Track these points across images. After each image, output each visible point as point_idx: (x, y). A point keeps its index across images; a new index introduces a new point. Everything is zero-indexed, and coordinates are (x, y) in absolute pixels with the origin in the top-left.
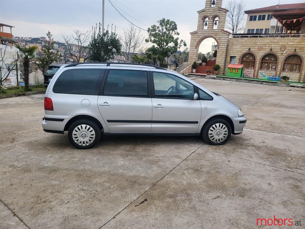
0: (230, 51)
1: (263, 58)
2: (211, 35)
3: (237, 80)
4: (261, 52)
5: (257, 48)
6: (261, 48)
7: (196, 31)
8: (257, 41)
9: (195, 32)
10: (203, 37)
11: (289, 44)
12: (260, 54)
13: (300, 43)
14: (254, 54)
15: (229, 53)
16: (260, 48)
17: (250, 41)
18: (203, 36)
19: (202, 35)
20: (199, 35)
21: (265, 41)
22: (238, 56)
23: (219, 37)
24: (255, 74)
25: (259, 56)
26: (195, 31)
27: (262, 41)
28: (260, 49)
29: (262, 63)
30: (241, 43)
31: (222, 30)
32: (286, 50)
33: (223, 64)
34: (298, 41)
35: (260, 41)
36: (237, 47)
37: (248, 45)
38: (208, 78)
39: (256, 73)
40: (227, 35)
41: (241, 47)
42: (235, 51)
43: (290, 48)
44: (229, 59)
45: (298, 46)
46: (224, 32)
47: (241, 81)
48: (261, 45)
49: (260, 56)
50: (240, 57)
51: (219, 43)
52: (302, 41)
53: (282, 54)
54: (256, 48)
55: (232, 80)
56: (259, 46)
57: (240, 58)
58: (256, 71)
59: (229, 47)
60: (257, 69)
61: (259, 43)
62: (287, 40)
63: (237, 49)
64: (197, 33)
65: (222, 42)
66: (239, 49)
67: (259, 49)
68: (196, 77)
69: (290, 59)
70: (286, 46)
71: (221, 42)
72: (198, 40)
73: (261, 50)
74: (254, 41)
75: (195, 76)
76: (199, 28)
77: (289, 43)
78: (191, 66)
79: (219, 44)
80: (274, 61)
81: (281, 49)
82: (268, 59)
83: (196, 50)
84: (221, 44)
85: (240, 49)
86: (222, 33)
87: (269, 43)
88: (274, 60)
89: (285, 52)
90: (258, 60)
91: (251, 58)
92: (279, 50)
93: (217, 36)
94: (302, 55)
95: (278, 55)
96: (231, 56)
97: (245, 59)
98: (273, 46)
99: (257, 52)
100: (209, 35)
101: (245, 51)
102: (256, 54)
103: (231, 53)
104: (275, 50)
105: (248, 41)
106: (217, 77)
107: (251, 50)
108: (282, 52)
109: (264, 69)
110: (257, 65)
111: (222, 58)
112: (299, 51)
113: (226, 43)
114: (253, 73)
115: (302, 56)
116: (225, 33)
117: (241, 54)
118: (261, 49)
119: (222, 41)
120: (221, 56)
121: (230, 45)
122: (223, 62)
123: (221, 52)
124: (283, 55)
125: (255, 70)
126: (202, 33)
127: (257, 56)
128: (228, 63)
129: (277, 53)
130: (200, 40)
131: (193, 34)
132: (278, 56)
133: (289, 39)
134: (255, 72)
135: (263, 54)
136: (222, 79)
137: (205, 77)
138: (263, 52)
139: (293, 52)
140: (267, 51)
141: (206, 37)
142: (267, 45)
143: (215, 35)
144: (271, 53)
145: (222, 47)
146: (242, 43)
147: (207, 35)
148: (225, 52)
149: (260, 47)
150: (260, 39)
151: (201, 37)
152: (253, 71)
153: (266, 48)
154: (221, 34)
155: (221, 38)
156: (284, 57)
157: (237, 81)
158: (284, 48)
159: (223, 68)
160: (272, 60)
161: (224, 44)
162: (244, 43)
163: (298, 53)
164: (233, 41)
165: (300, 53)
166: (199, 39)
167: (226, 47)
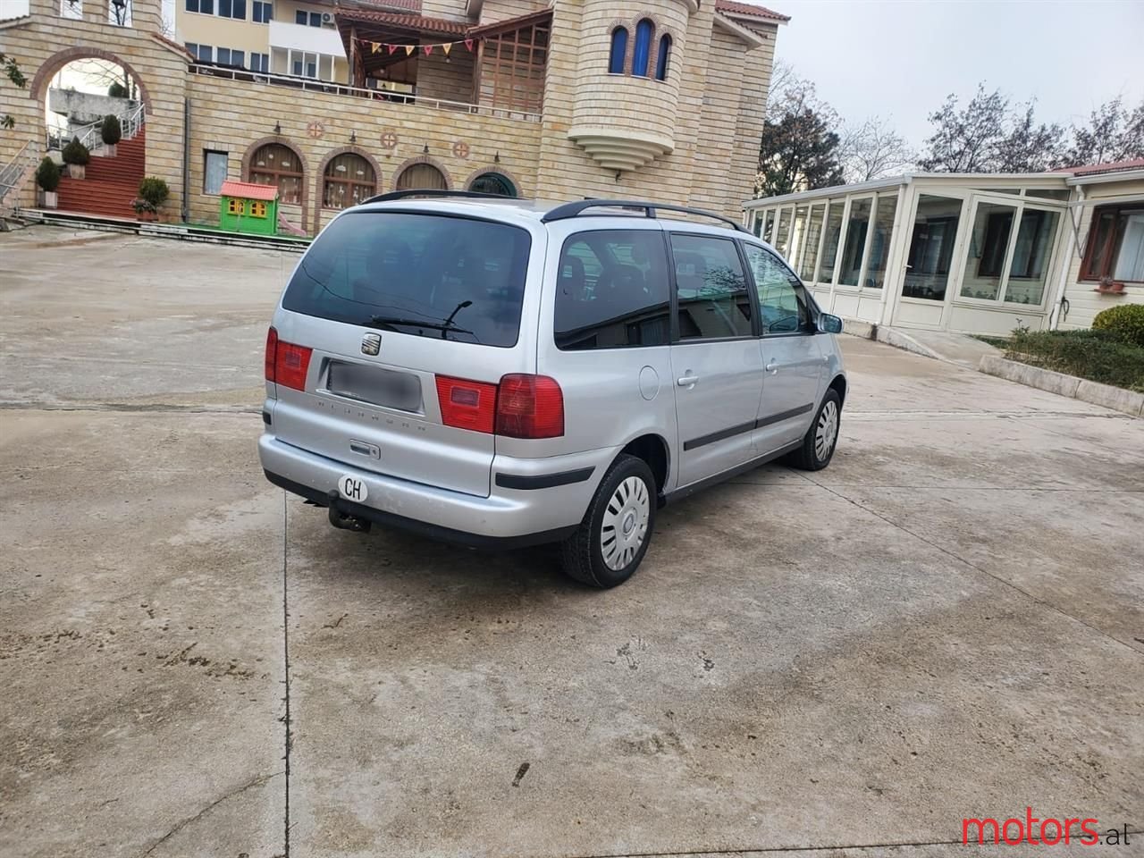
0: (201, 128)
1: (329, 168)
2: (108, 48)
3: (278, 246)
4: (319, 143)
5: (305, 126)
6: (319, 128)
7: (25, 17)
8: (301, 102)
9: (21, 22)
10: (68, 50)
11: (404, 128)
12: (316, 150)
13: (437, 128)
14: (295, 150)
15: (199, 136)
16: (313, 127)
17: (276, 98)
18: (63, 49)
19: (59, 40)
20: (43, 37)
21: (328, 106)
22: (238, 151)
23: (143, 61)
24: (307, 223)
25: (315, 156)
26: (18, 19)
27: (319, 104)
28: (316, 131)
29: (327, 184)
30: (241, 101)
31: (156, 37)
32: (399, 146)
33: (180, 180)
34: (430, 119)
35: (313, 104)
36: (227, 115)
37: (270, 113)
38: (155, 234)
39: (311, 220)
40: (182, 60)
41: (244, 117)
42: (221, 130)
43: (410, 141)
44: (198, 158)
45: (432, 135)
46: (167, 46)
47: (292, 249)
48: (319, 120)
49: (319, 159)
50: (245, 154)
51: (149, 89)
52: (441, 121)
53: (388, 157)
54: (299, 125)
55: (257, 245)
56: (310, 122)
57: (244, 158)
58: (311, 212)
59: (195, 111)
60: (312, 204)
61: (309, 111)
62: (397, 113)
63: (226, 123)
64: (33, 28)
65: (163, 88)
66: (235, 124)
67: (313, 133)
68: (92, 227)
69: (411, 176)
70: (396, 133)
71: (157, 88)
72: (41, 63)
73: (318, 138)
74: (292, 101)
75: (86, 226)
76: (39, 6)
77: (406, 124)
78: (33, 179)
79: (147, 91)
80: (365, 180)
81: (382, 140)
82: (344, 170)
83: (34, 104)
84: (161, 96)
85: (241, 125)
86: (158, 47)
87: (343, 116)
88: (363, 178)
89: (395, 152)
90: (314, 173)
91: (286, 164)
92: (378, 144)
93: (134, 59)
94: (446, 166)
95: (376, 158)
96: (206, 147)
97: (262, 163)
98: (358, 125)
99: (305, 141)
100: (97, 45)
101: (261, 136)
102: (303, 149)
103: (206, 137)
104: (365, 142)
105: (268, 96)
106: (189, 231)
107: (283, 131)
108: (387, 152)
109: (337, 205)
110: (312, 189)
111: (171, 155)
112: (437, 152)
113: (178, 91)
114: (299, 219)
115: (446, 170)
116: (169, 51)
117: (248, 142)
118: (318, 133)
119: (159, 80)
120: (165, 145)
121: (199, 103)
122: (180, 172)
123: (165, 130)
124: (392, 160)
125: (305, 209)
126: (58, 31)
127: (309, 157)
128: (195, 176)
129: (374, 152)
130: (49, 60)
131: (11, 28)
132: (377, 163)
133: (404, 110)
134: (307, 215)
135: (326, 151)
136: (216, 241)
137: (137, 232)
138: (327, 144)
139: (419, 155)
140: (341, 143)
141: (79, 54)
142: (338, 122)
143: (123, 50)
144: (353, 151)
145: (164, 105)
146: (246, 102)
147: (85, 44)
148: (181, 132)
149: (316, 124)
150: (311, 96)
151: (56, 50)
152: (299, 210)
153: (337, 130)
154: (155, 54)
155: (157, 70)
156: (395, 168)
157: (280, 248)
158: (392, 138)
159: (180, 196)
160: (357, 175)
161: (174, 98)
162: (253, 103)
163: (433, 161)
164: (207, 90)
165: (438, 159)
166: (48, 57)
167: (182, 108)
